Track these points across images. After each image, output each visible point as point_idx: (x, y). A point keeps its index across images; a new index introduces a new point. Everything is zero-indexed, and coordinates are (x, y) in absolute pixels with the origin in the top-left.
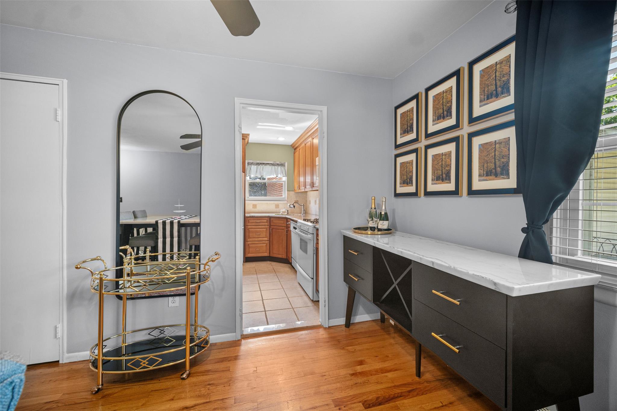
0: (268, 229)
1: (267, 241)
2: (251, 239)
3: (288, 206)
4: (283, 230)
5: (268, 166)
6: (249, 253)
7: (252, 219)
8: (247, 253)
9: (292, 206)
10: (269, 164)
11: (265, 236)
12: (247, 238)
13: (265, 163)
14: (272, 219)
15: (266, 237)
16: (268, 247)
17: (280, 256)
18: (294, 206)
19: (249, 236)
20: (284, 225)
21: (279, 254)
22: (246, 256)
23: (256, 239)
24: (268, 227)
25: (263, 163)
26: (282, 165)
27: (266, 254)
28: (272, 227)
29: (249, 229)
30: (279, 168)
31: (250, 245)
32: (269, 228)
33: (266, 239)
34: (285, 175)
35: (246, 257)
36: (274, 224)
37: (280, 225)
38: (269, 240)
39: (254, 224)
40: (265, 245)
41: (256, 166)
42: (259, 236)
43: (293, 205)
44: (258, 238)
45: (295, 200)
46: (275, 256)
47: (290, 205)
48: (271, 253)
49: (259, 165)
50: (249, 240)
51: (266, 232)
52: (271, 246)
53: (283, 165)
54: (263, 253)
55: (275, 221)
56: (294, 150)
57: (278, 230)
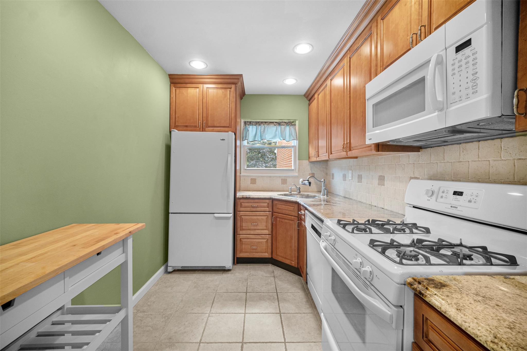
0: (270, 218)
1: (268, 236)
2: (244, 232)
3: (300, 183)
4: (293, 222)
5: (271, 126)
6: (241, 251)
7: (246, 201)
8: (238, 252)
9: (306, 182)
10: (273, 122)
11: (265, 228)
12: (239, 229)
13: (268, 122)
14: (275, 202)
15: (266, 230)
16: (270, 244)
17: (287, 262)
18: (310, 183)
19: (241, 226)
20: (293, 214)
21: (286, 258)
22: (238, 256)
23: (252, 232)
24: (269, 214)
25: (265, 122)
26: (291, 123)
27: (267, 255)
28: (276, 214)
29: (241, 216)
30: (288, 128)
31: (243, 240)
32: (271, 215)
33: (266, 232)
34: (296, 139)
35: (237, 258)
36: (279, 211)
37: (287, 212)
38: (270, 233)
39: (248, 209)
40: (265, 240)
41: (255, 127)
42: (255, 228)
43: (308, 181)
44: (255, 230)
45: (310, 172)
46: (280, 259)
47: (304, 180)
48: (274, 254)
49: (260, 125)
50: (241, 232)
51: (267, 222)
52: (274, 242)
53: (293, 124)
54: (262, 252)
55: (280, 206)
56: (308, 102)
57: (283, 220)
